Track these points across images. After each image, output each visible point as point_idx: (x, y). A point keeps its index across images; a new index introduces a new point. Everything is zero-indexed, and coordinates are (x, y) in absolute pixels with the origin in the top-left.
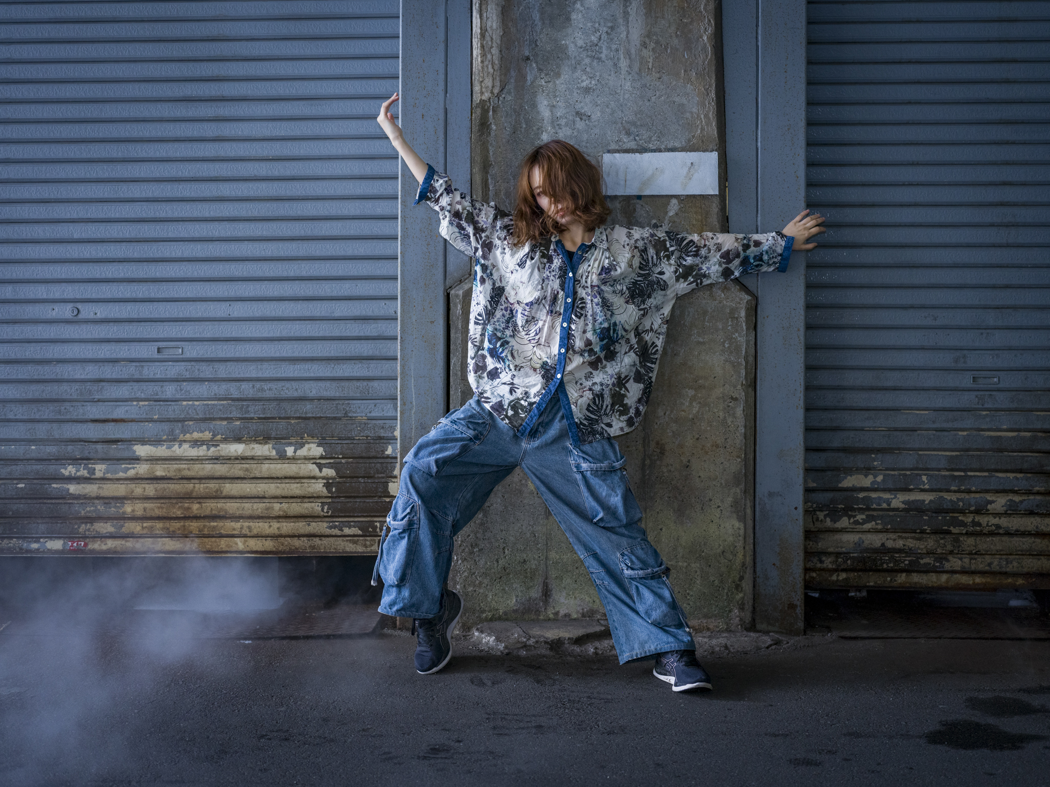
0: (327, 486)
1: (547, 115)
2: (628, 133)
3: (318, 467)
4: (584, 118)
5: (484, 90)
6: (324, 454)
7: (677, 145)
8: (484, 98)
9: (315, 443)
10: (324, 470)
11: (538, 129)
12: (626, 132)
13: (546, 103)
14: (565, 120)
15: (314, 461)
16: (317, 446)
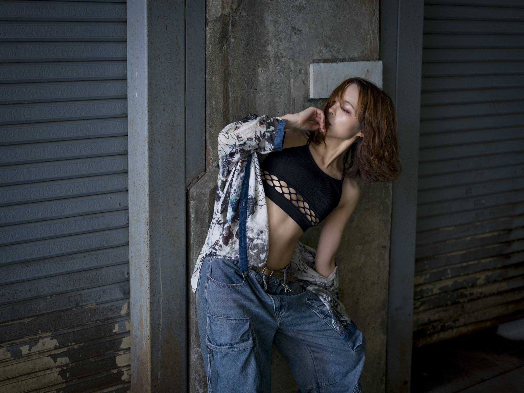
0: (62, 373)
1: (272, 29)
2: (326, 46)
3: (52, 358)
4: (297, 32)
5: (225, 5)
6: (58, 345)
7: (356, 55)
8: (224, 13)
9: (49, 336)
10: (59, 359)
11: (265, 42)
12: (325, 45)
13: (271, 19)
14: (284, 34)
15: (49, 353)
16: (51, 339)
